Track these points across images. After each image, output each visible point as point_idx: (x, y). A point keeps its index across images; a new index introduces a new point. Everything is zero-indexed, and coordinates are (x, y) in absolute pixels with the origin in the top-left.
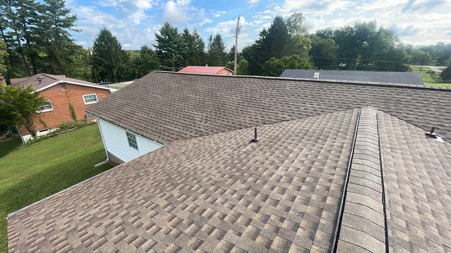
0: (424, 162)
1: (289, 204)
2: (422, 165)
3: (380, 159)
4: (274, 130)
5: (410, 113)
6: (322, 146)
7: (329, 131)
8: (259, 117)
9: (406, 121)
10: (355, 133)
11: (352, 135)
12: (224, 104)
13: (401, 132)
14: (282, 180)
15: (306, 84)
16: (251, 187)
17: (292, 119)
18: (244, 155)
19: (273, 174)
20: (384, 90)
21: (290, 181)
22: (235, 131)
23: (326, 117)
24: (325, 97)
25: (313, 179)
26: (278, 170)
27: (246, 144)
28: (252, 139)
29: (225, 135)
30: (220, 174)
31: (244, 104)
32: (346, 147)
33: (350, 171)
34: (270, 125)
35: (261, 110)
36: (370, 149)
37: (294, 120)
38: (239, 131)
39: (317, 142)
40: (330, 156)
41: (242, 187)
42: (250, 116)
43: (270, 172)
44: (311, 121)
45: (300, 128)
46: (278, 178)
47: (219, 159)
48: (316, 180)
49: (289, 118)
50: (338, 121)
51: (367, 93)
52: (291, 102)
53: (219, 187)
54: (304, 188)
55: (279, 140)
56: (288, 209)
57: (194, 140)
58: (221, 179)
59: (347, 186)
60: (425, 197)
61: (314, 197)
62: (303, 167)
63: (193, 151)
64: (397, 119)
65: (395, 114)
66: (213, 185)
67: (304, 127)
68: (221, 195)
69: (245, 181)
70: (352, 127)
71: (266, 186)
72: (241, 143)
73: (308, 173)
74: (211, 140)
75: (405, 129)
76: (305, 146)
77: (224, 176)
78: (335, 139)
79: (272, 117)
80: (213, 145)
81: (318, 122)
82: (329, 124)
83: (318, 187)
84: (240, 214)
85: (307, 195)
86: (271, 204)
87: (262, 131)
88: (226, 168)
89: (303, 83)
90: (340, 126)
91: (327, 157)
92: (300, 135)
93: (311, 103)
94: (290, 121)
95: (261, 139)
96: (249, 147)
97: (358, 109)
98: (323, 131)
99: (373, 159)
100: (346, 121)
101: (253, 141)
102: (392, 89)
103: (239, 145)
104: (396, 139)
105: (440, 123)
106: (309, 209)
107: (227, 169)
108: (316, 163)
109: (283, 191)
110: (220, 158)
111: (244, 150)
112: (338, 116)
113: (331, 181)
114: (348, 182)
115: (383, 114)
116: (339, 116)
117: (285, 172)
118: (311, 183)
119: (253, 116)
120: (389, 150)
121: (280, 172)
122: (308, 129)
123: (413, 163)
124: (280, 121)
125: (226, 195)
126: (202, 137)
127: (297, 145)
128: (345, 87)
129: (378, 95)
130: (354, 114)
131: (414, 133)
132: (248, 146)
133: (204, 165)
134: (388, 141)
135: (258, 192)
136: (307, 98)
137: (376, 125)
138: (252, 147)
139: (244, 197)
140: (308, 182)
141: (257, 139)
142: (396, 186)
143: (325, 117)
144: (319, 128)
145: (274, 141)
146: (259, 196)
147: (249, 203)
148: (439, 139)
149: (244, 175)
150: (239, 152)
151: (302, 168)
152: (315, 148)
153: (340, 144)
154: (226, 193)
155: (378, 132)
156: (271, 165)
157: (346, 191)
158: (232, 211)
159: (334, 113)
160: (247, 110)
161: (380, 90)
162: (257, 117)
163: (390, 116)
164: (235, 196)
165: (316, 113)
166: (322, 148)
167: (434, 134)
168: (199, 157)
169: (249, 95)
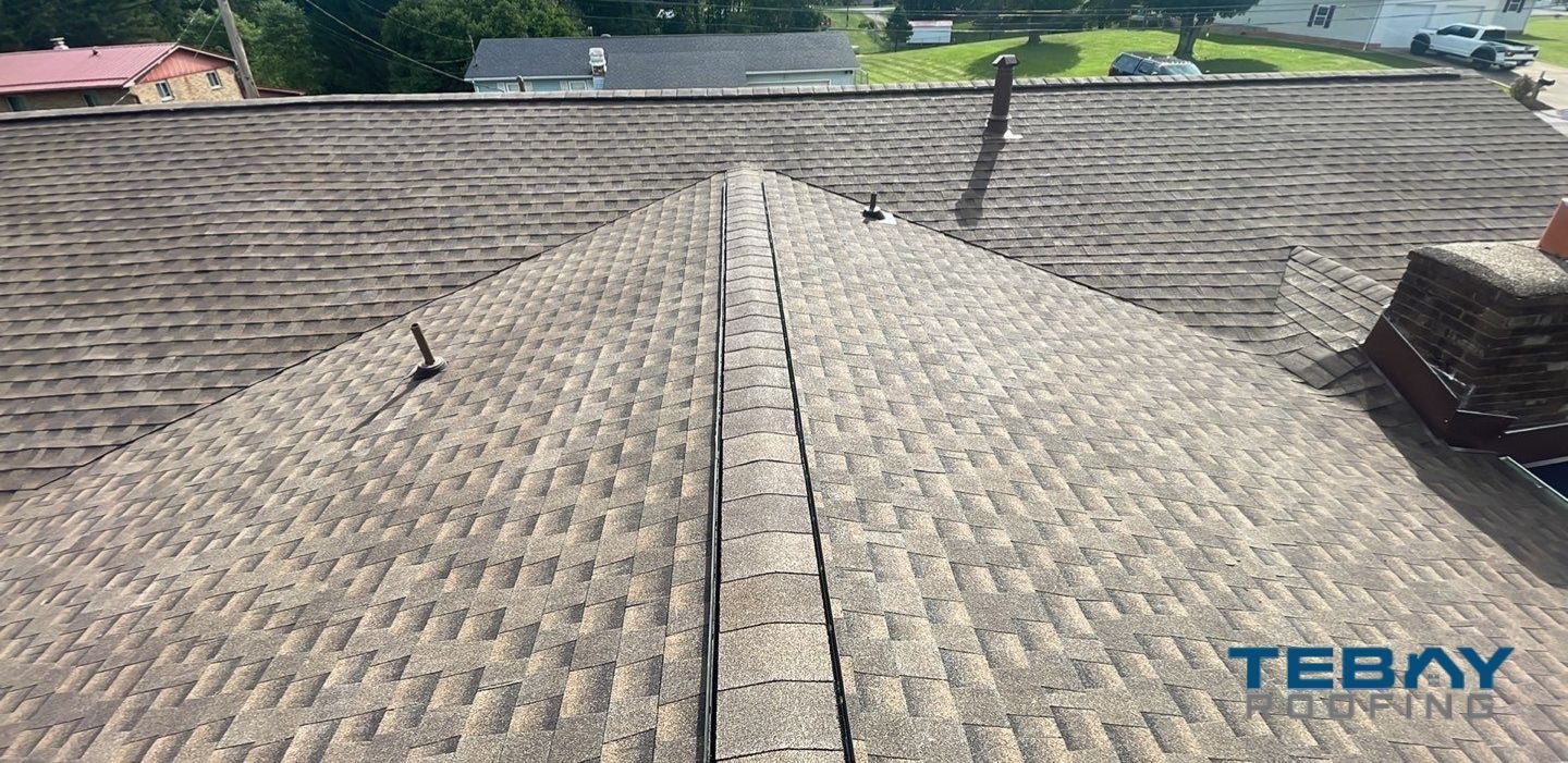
0: (866, 288)
1: (585, 552)
2: (863, 296)
3: (782, 317)
4: (493, 307)
5: (829, 164)
6: (649, 323)
7: (659, 265)
8: (420, 266)
9: (824, 188)
10: (722, 256)
11: (717, 265)
12: (227, 248)
13: (818, 224)
14: (554, 484)
15: (560, 114)
16: (452, 558)
17: (548, 248)
18: (397, 445)
19: (521, 474)
20: (766, 109)
21: (578, 476)
22: (331, 355)
23: (647, 219)
24: (629, 153)
25: (641, 440)
26: (538, 452)
27: (395, 395)
28: (415, 370)
29: (285, 387)
30: (311, 568)
31: (336, 228)
32: (707, 306)
33: (722, 377)
34: (477, 288)
35: (423, 236)
36: (758, 298)
37: (555, 250)
38: (351, 346)
39: (634, 312)
40: (674, 349)
41: (419, 576)
42: (383, 272)
43: (512, 473)
44: (608, 243)
45: (578, 275)
46: (540, 483)
47: (287, 507)
48: (649, 436)
49: (535, 246)
50: (680, 226)
51: (731, 125)
52: (528, 185)
53: (323, 624)
54: (621, 478)
55: (521, 340)
56: (587, 570)
57: (120, 464)
58: (324, 587)
59: (721, 424)
60: (875, 377)
61: (651, 495)
62: (609, 413)
63: (130, 519)
64: (806, 187)
65: (799, 174)
66: (290, 628)
67: (592, 271)
68: (341, 649)
69: (427, 547)
70: (713, 237)
71: (508, 529)
72: (374, 400)
73: (625, 425)
74: (220, 432)
75: (825, 211)
76: (606, 335)
77: (333, 566)
78: (680, 287)
79: (475, 255)
80: (236, 456)
81: (628, 240)
82: (657, 242)
83: (657, 458)
84: (435, 678)
85: (633, 498)
86: (535, 582)
87: (451, 322)
88: (332, 530)
89: (548, 110)
90: (687, 244)
91: (667, 353)
92: (585, 299)
93: (593, 180)
94: (542, 258)
95: (454, 357)
96: (414, 405)
97: (719, 177)
98: (645, 270)
99: (766, 324)
100: (698, 221)
101: (423, 375)
102: (783, 105)
103: (368, 410)
104: (808, 247)
105: (884, 179)
106: (646, 538)
107: (336, 534)
108: (642, 385)
109: (564, 518)
110: (293, 500)
111: (392, 427)
112: (675, 210)
113: (684, 426)
114: (722, 413)
115: (775, 181)
116: (679, 207)
117: (561, 450)
118: (639, 455)
119: (392, 268)
120: (797, 284)
121: (544, 458)
122: (603, 273)
123: (844, 299)
124: (507, 264)
125: (361, 638)
126: (159, 436)
127: (581, 340)
128: (673, 113)
129: (755, 125)
130: (712, 193)
131: (843, 219)
132: (409, 403)
133: (217, 565)
134: (793, 257)
135: (483, 564)
136: (576, 163)
137: (765, 219)
138: (425, 400)
139: (436, 611)
140: (630, 456)
141: (435, 364)
142: (819, 372)
143: (643, 221)
144: (634, 263)
145: (503, 348)
146: (488, 576)
147: (458, 619)
148: (889, 218)
149: (417, 526)
150: (373, 442)
151: (606, 417)
152: (632, 335)
153: (693, 303)
154: (359, 631)
155: (770, 237)
156: (509, 444)
157: (721, 441)
158: (404, 684)
159: (666, 201)
160: (357, 251)
161: (757, 110)
162: (415, 270)
163: (791, 182)
164: (400, 621)
165: (617, 209)
166: (650, 329)
167: (877, 209)
168: (175, 539)
169: (346, 183)
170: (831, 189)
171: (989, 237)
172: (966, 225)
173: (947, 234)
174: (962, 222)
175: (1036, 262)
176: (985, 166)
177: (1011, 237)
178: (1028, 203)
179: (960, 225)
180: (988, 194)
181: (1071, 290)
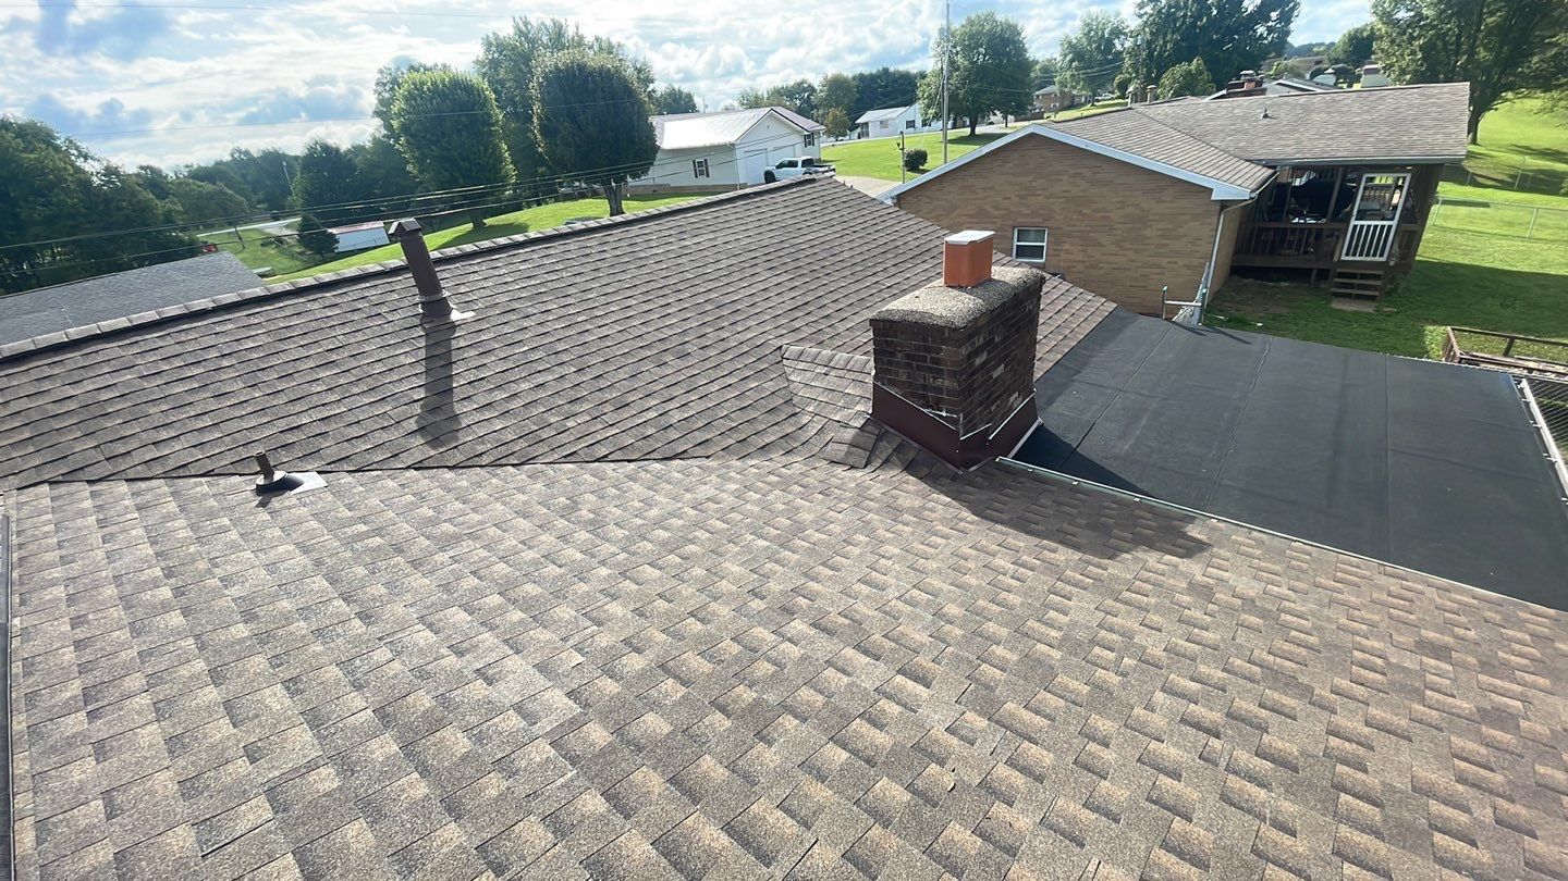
5: (164, 435)
9: (162, 477)
64: (123, 488)
65: (105, 469)
148: (311, 481)
163: (86, 489)
167: (278, 475)
170: (181, 472)
171: (480, 448)
172: (442, 445)
173: (418, 467)
174: (434, 442)
175: (556, 456)
176: (439, 361)
177: (510, 438)
178: (514, 388)
179: (434, 448)
180: (458, 394)
181: (610, 472)
